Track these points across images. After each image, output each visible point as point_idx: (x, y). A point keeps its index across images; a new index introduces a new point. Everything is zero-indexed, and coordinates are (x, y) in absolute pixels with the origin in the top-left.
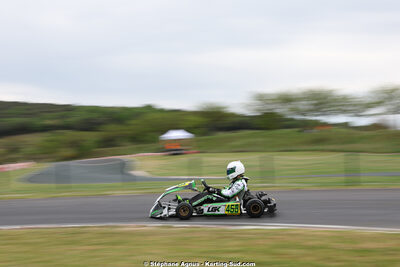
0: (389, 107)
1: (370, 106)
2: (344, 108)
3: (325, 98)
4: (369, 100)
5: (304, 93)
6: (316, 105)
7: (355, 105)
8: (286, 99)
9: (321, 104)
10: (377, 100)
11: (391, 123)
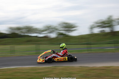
0: (49, 31)
1: (43, 31)
2: (36, 32)
3: (30, 28)
4: (43, 29)
5: (24, 27)
6: (28, 31)
7: (39, 31)
8: (19, 29)
9: (29, 30)
10: (45, 29)
11: (49, 36)
